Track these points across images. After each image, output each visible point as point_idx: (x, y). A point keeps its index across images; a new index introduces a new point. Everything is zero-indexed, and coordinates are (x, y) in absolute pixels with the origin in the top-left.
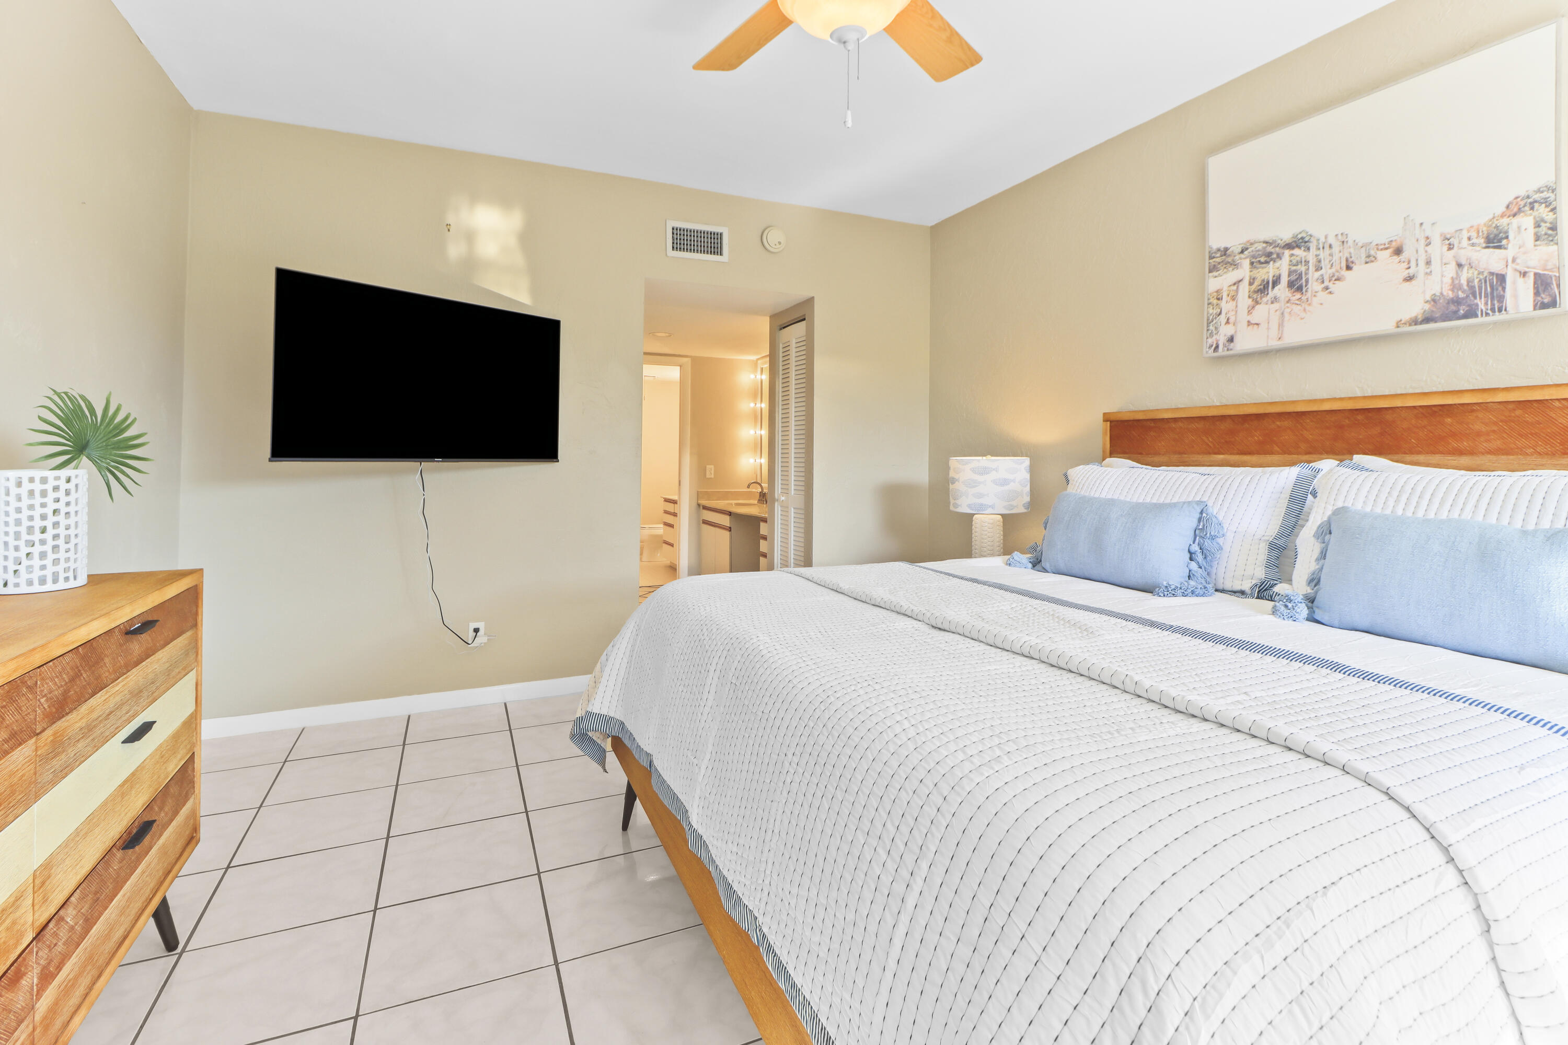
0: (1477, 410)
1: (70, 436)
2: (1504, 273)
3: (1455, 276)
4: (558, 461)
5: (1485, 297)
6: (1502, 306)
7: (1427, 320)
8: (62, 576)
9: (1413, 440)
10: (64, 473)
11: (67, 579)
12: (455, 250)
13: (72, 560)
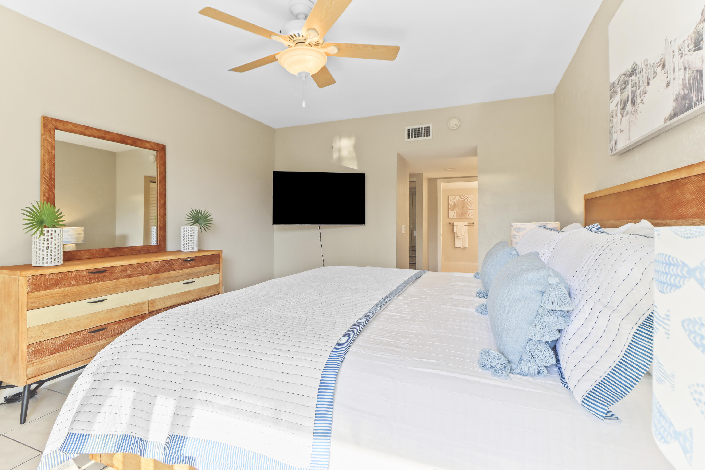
0: (686, 184)
1: (194, 219)
2: (702, 69)
3: (684, 78)
4: (365, 225)
5: (695, 91)
6: (702, 96)
7: (675, 115)
8: (190, 249)
9: (665, 208)
10: (192, 227)
11: (191, 250)
12: (335, 156)
13: (192, 246)
